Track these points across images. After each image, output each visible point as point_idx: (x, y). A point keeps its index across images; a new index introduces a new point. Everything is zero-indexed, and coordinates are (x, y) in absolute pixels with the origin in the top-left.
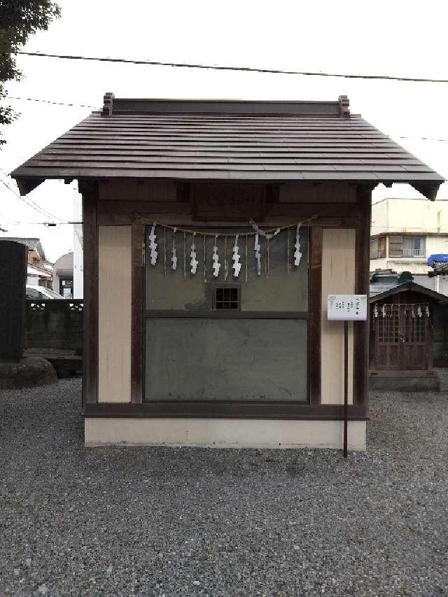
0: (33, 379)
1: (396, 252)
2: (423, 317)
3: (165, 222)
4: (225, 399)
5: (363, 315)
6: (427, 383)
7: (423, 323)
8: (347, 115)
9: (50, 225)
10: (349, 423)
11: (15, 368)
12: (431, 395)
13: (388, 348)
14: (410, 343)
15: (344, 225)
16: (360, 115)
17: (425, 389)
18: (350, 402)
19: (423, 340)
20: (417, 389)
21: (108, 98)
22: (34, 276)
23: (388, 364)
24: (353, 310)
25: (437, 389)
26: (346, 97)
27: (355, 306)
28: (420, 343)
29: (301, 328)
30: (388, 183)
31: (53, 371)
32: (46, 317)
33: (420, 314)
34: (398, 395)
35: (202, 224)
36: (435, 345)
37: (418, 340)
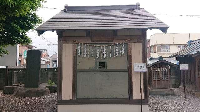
0: (42, 93)
1: (159, 50)
2: (167, 71)
3: (83, 42)
4: (103, 98)
5: (145, 70)
6: (170, 93)
7: (168, 73)
8: (139, 9)
9: (50, 45)
10: (143, 106)
11: (36, 90)
12: (172, 97)
13: (157, 81)
14: (164, 79)
15: (138, 42)
16: (143, 8)
17: (169, 95)
18: (143, 98)
19: (168, 78)
20: (167, 95)
21: (66, 6)
22: (44, 61)
23: (157, 86)
24: (142, 68)
25: (173, 95)
26: (139, 3)
27: (143, 67)
28: (167, 80)
29: (126, 74)
30: (151, 29)
31: (49, 91)
32: (47, 73)
33: (166, 70)
34: (160, 97)
35: (94, 43)
36: (172, 80)
37: (166, 78)
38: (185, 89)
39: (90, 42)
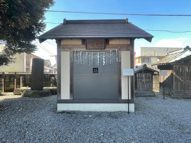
1: (143, 61)
3: (79, 50)
5: (133, 74)
10: (129, 104)
11: (40, 91)
13: (141, 85)
15: (127, 50)
17: (151, 96)
18: (130, 98)
21: (65, 20)
22: (48, 69)
23: (141, 89)
24: (130, 73)
25: (154, 96)
28: (149, 84)
30: (138, 38)
31: (51, 93)
32: (50, 79)
35: (88, 50)
37: (149, 83)
38: (164, 91)
39: (85, 50)
